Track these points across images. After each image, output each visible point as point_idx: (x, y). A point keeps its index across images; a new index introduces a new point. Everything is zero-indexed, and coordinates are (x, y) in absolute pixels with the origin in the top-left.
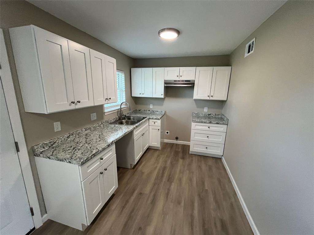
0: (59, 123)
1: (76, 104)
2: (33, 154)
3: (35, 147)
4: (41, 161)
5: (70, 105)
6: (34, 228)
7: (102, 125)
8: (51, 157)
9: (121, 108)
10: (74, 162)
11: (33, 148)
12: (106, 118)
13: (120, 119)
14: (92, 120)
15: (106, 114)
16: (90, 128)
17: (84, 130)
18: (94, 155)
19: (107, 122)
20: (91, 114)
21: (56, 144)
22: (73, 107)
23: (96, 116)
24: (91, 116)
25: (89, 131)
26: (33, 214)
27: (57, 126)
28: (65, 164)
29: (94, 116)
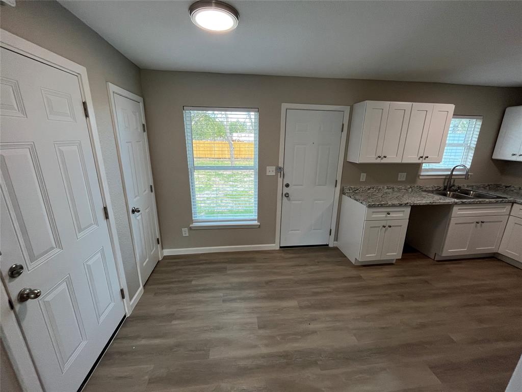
0: (365, 174)
1: (382, 159)
2: (343, 192)
3: (345, 188)
4: (345, 198)
5: (376, 159)
6: (328, 245)
7: (410, 189)
8: (352, 197)
9: (452, 174)
10: (364, 203)
11: (343, 187)
12: (419, 183)
13: (445, 189)
14: (399, 180)
15: (421, 177)
16: (393, 188)
17: (386, 188)
18: (382, 206)
19: (420, 188)
20: (400, 174)
21: (358, 191)
22: (379, 161)
23: (405, 176)
24: (399, 176)
25: (390, 190)
26: (330, 234)
27: (363, 177)
28: (358, 203)
29: (402, 177)
